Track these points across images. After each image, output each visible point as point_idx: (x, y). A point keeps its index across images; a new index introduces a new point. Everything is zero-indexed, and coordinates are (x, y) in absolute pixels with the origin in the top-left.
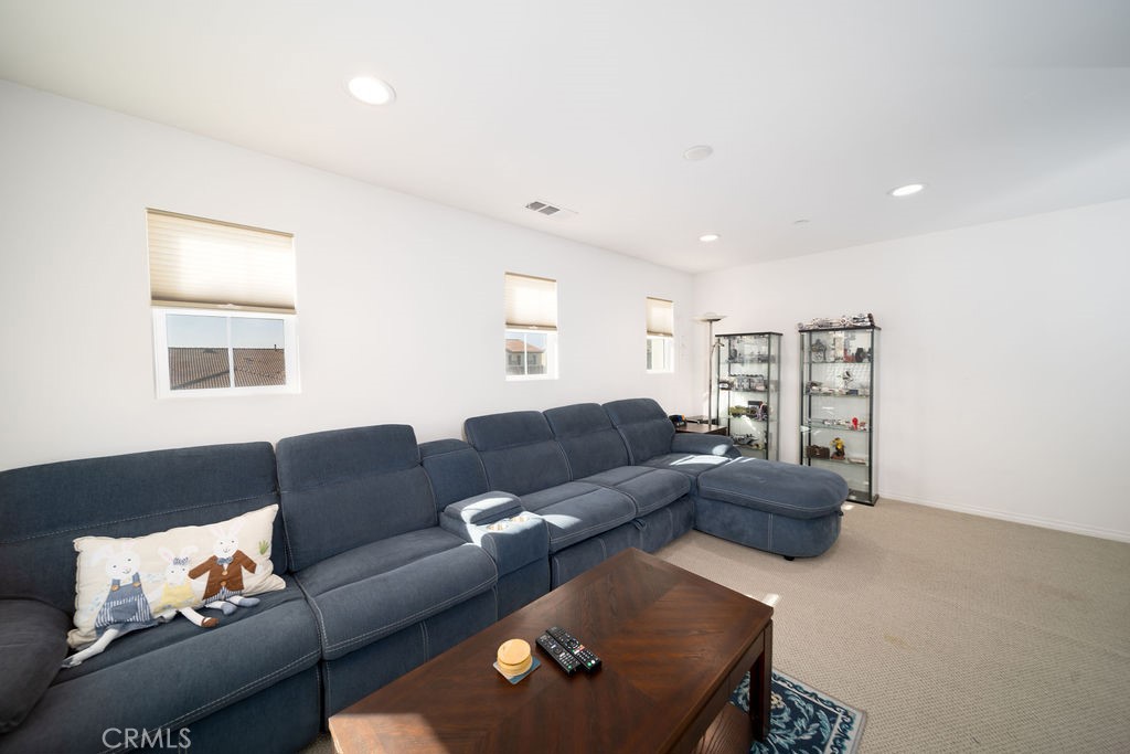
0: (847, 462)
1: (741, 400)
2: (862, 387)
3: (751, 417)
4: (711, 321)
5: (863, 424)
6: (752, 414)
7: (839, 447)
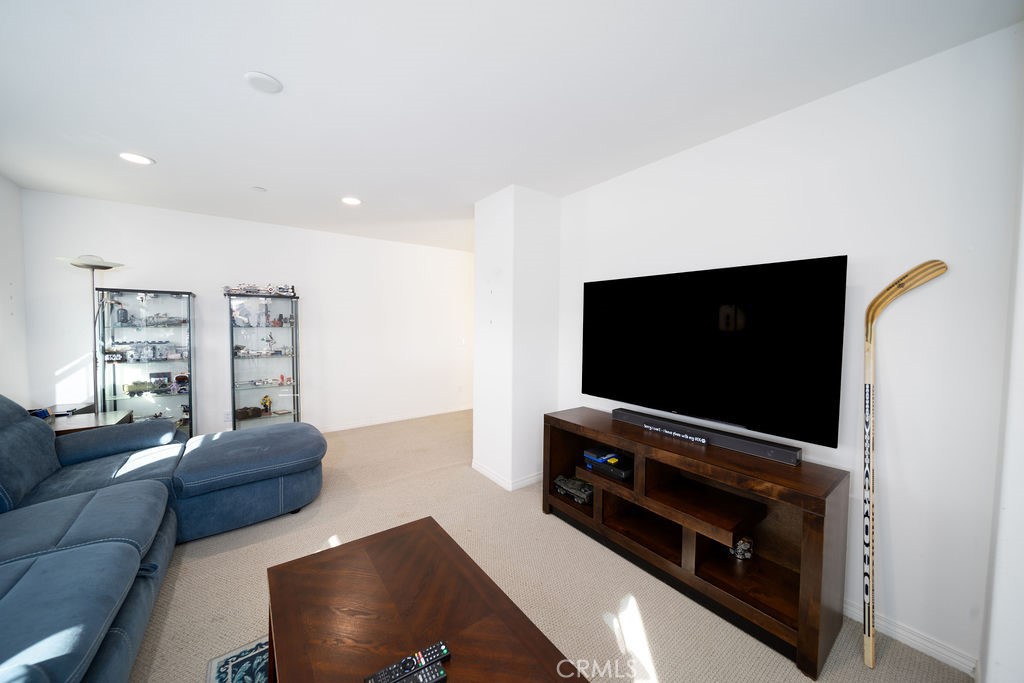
0: (273, 415)
1: (141, 373)
2: (285, 348)
3: (158, 392)
4: (94, 267)
5: (289, 380)
6: (161, 389)
7: (267, 404)
